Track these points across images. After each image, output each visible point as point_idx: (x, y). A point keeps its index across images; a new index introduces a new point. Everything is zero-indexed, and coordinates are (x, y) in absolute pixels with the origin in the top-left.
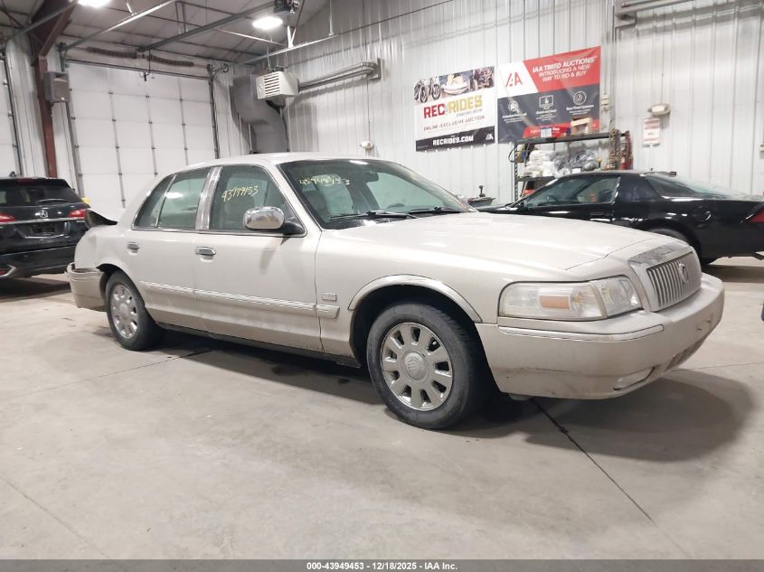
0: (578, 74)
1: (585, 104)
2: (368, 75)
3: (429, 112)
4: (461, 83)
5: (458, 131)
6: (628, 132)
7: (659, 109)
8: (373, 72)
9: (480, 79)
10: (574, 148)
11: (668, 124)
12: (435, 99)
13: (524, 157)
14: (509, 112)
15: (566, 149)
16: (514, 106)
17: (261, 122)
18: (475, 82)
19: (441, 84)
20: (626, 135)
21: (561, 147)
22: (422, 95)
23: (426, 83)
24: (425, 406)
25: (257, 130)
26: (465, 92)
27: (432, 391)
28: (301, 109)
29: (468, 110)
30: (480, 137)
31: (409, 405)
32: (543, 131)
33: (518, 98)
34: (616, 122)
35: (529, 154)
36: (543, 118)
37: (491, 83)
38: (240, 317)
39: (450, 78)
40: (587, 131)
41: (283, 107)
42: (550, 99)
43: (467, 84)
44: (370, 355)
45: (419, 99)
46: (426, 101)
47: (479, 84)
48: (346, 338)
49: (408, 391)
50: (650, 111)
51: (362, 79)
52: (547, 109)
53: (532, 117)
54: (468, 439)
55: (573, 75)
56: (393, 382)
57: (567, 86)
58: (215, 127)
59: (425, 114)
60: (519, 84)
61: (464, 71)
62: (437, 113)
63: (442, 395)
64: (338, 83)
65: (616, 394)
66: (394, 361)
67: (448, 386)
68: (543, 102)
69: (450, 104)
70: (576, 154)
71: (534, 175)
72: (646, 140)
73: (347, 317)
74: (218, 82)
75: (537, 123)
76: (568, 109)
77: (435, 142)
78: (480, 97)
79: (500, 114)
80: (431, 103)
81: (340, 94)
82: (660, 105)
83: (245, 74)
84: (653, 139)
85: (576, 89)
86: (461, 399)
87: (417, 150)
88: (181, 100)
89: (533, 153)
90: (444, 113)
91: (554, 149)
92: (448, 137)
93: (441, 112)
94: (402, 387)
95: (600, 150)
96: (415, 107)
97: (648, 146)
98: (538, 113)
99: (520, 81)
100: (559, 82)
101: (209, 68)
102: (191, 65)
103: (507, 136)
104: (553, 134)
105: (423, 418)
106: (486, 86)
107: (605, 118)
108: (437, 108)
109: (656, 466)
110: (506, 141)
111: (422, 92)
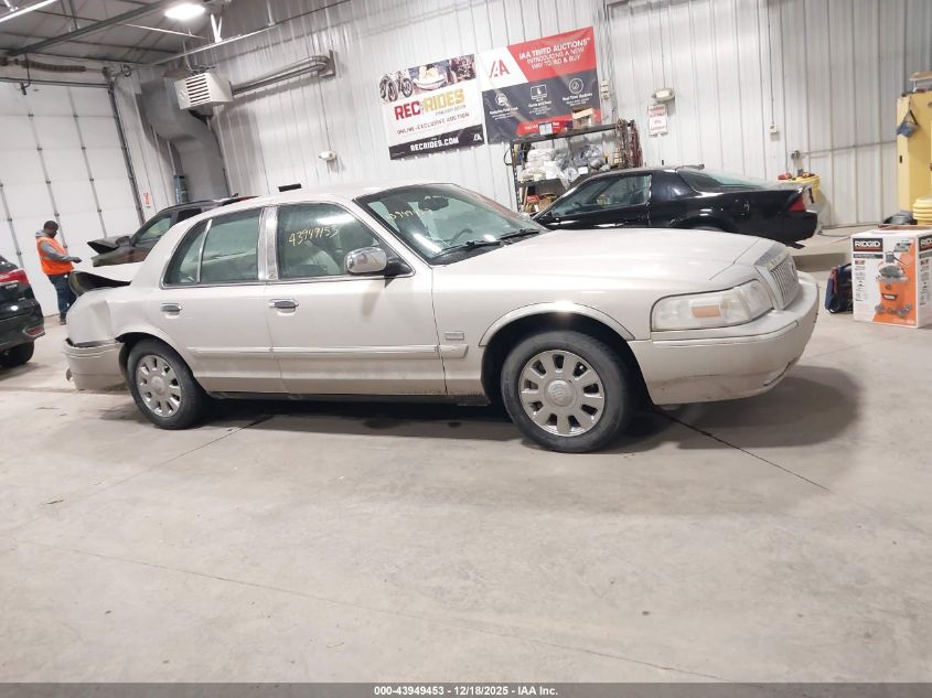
0: (571, 59)
1: (582, 93)
2: (320, 71)
3: (402, 112)
4: (436, 76)
5: (440, 132)
6: (633, 121)
7: (663, 95)
8: (325, 67)
9: (458, 70)
10: (575, 143)
11: (674, 111)
12: (406, 96)
13: (520, 159)
14: (497, 107)
15: (567, 145)
16: (502, 100)
17: (186, 138)
18: (453, 73)
19: (412, 77)
20: (632, 124)
21: (561, 143)
22: (390, 92)
23: (394, 78)
24: (576, 431)
25: (181, 148)
26: (442, 86)
27: (581, 416)
28: (235, 119)
29: (447, 108)
30: (467, 138)
31: (556, 433)
32: (542, 127)
33: (506, 91)
34: (619, 111)
35: (526, 154)
36: (538, 112)
37: (472, 75)
38: (339, 371)
39: (423, 70)
40: (590, 123)
41: (211, 116)
42: (543, 90)
43: (443, 76)
44: (507, 390)
45: (387, 97)
46: (396, 99)
47: (458, 76)
48: (477, 376)
49: (553, 420)
50: (655, 96)
51: (312, 76)
52: (541, 101)
53: (524, 111)
54: (626, 455)
55: (565, 60)
56: (535, 413)
57: (562, 73)
58: (125, 149)
59: (397, 114)
60: (505, 73)
61: (438, 61)
62: (411, 112)
63: (592, 418)
64: (280, 83)
65: (765, 389)
66: (535, 392)
67: (600, 407)
68: (535, 93)
69: (426, 100)
70: (579, 151)
71: (537, 178)
72: (654, 129)
73: (477, 355)
74: (120, 89)
75: (530, 118)
76: (564, 99)
77: (413, 148)
78: (461, 91)
79: (487, 110)
80: (402, 101)
81: (286, 96)
82: (665, 89)
83: (153, 78)
84: (660, 128)
85: (571, 76)
86: (616, 418)
87: (392, 158)
88: (75, 116)
89: (531, 153)
90: (419, 112)
91: (553, 146)
92: (427, 140)
93: (416, 111)
94: (547, 417)
95: (604, 143)
96: (384, 107)
97: (656, 135)
98: (531, 106)
99: (506, 70)
100: (551, 69)
101: (105, 72)
102: (82, 69)
103: (497, 135)
104: (554, 129)
105: (573, 443)
106: (466, 78)
107: (606, 107)
108: (409, 107)
109: (806, 449)
110: (497, 141)
111: (389, 88)
